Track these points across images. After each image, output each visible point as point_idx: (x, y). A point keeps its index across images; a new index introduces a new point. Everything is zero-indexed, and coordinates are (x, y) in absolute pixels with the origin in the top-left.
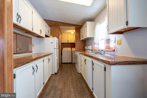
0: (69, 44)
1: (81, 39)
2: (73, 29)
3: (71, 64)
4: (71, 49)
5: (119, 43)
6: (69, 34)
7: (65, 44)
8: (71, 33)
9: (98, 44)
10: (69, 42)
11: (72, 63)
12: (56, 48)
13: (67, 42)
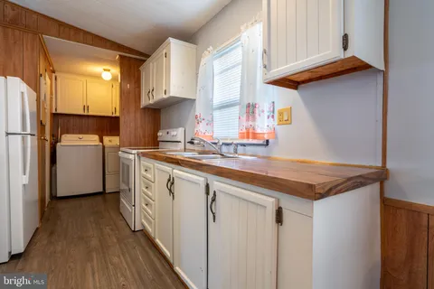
0: (91, 120)
1: (145, 102)
2: (112, 62)
3: (99, 198)
4: (101, 141)
5: (285, 118)
6: (89, 79)
7: (72, 119)
8: (98, 77)
9: (211, 123)
10: (90, 113)
11: (102, 193)
12: (19, 131)
13: (81, 112)
